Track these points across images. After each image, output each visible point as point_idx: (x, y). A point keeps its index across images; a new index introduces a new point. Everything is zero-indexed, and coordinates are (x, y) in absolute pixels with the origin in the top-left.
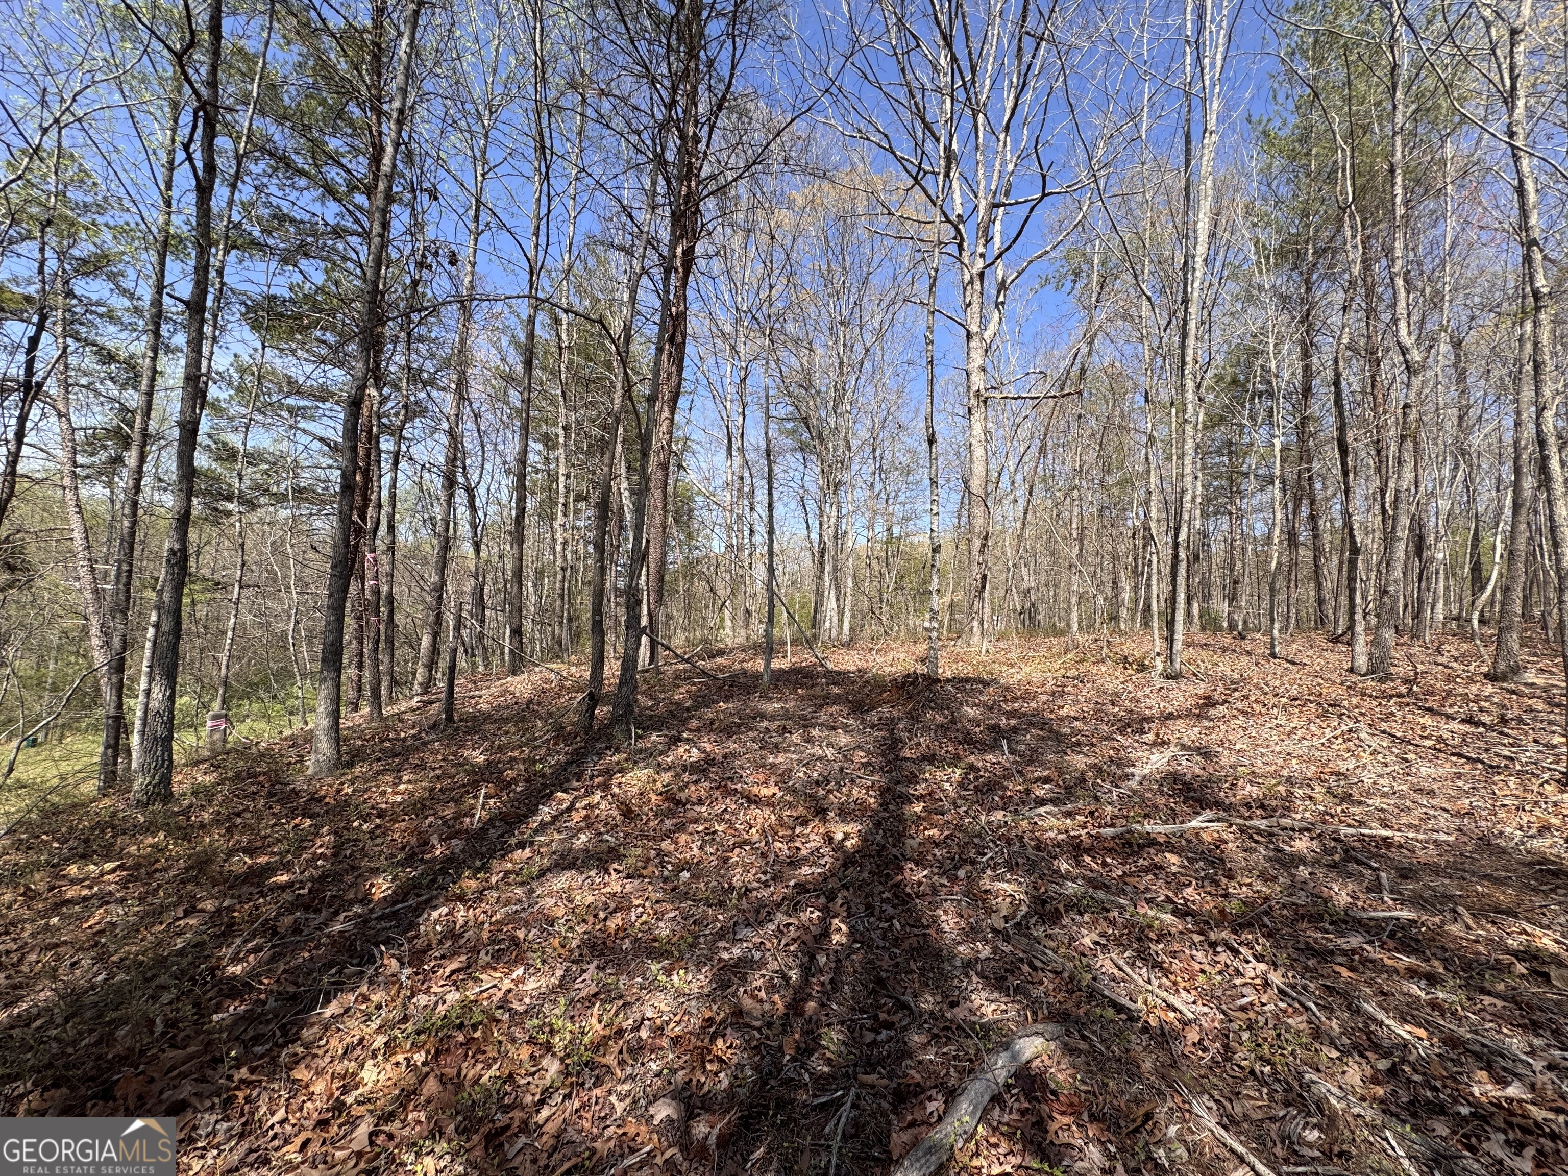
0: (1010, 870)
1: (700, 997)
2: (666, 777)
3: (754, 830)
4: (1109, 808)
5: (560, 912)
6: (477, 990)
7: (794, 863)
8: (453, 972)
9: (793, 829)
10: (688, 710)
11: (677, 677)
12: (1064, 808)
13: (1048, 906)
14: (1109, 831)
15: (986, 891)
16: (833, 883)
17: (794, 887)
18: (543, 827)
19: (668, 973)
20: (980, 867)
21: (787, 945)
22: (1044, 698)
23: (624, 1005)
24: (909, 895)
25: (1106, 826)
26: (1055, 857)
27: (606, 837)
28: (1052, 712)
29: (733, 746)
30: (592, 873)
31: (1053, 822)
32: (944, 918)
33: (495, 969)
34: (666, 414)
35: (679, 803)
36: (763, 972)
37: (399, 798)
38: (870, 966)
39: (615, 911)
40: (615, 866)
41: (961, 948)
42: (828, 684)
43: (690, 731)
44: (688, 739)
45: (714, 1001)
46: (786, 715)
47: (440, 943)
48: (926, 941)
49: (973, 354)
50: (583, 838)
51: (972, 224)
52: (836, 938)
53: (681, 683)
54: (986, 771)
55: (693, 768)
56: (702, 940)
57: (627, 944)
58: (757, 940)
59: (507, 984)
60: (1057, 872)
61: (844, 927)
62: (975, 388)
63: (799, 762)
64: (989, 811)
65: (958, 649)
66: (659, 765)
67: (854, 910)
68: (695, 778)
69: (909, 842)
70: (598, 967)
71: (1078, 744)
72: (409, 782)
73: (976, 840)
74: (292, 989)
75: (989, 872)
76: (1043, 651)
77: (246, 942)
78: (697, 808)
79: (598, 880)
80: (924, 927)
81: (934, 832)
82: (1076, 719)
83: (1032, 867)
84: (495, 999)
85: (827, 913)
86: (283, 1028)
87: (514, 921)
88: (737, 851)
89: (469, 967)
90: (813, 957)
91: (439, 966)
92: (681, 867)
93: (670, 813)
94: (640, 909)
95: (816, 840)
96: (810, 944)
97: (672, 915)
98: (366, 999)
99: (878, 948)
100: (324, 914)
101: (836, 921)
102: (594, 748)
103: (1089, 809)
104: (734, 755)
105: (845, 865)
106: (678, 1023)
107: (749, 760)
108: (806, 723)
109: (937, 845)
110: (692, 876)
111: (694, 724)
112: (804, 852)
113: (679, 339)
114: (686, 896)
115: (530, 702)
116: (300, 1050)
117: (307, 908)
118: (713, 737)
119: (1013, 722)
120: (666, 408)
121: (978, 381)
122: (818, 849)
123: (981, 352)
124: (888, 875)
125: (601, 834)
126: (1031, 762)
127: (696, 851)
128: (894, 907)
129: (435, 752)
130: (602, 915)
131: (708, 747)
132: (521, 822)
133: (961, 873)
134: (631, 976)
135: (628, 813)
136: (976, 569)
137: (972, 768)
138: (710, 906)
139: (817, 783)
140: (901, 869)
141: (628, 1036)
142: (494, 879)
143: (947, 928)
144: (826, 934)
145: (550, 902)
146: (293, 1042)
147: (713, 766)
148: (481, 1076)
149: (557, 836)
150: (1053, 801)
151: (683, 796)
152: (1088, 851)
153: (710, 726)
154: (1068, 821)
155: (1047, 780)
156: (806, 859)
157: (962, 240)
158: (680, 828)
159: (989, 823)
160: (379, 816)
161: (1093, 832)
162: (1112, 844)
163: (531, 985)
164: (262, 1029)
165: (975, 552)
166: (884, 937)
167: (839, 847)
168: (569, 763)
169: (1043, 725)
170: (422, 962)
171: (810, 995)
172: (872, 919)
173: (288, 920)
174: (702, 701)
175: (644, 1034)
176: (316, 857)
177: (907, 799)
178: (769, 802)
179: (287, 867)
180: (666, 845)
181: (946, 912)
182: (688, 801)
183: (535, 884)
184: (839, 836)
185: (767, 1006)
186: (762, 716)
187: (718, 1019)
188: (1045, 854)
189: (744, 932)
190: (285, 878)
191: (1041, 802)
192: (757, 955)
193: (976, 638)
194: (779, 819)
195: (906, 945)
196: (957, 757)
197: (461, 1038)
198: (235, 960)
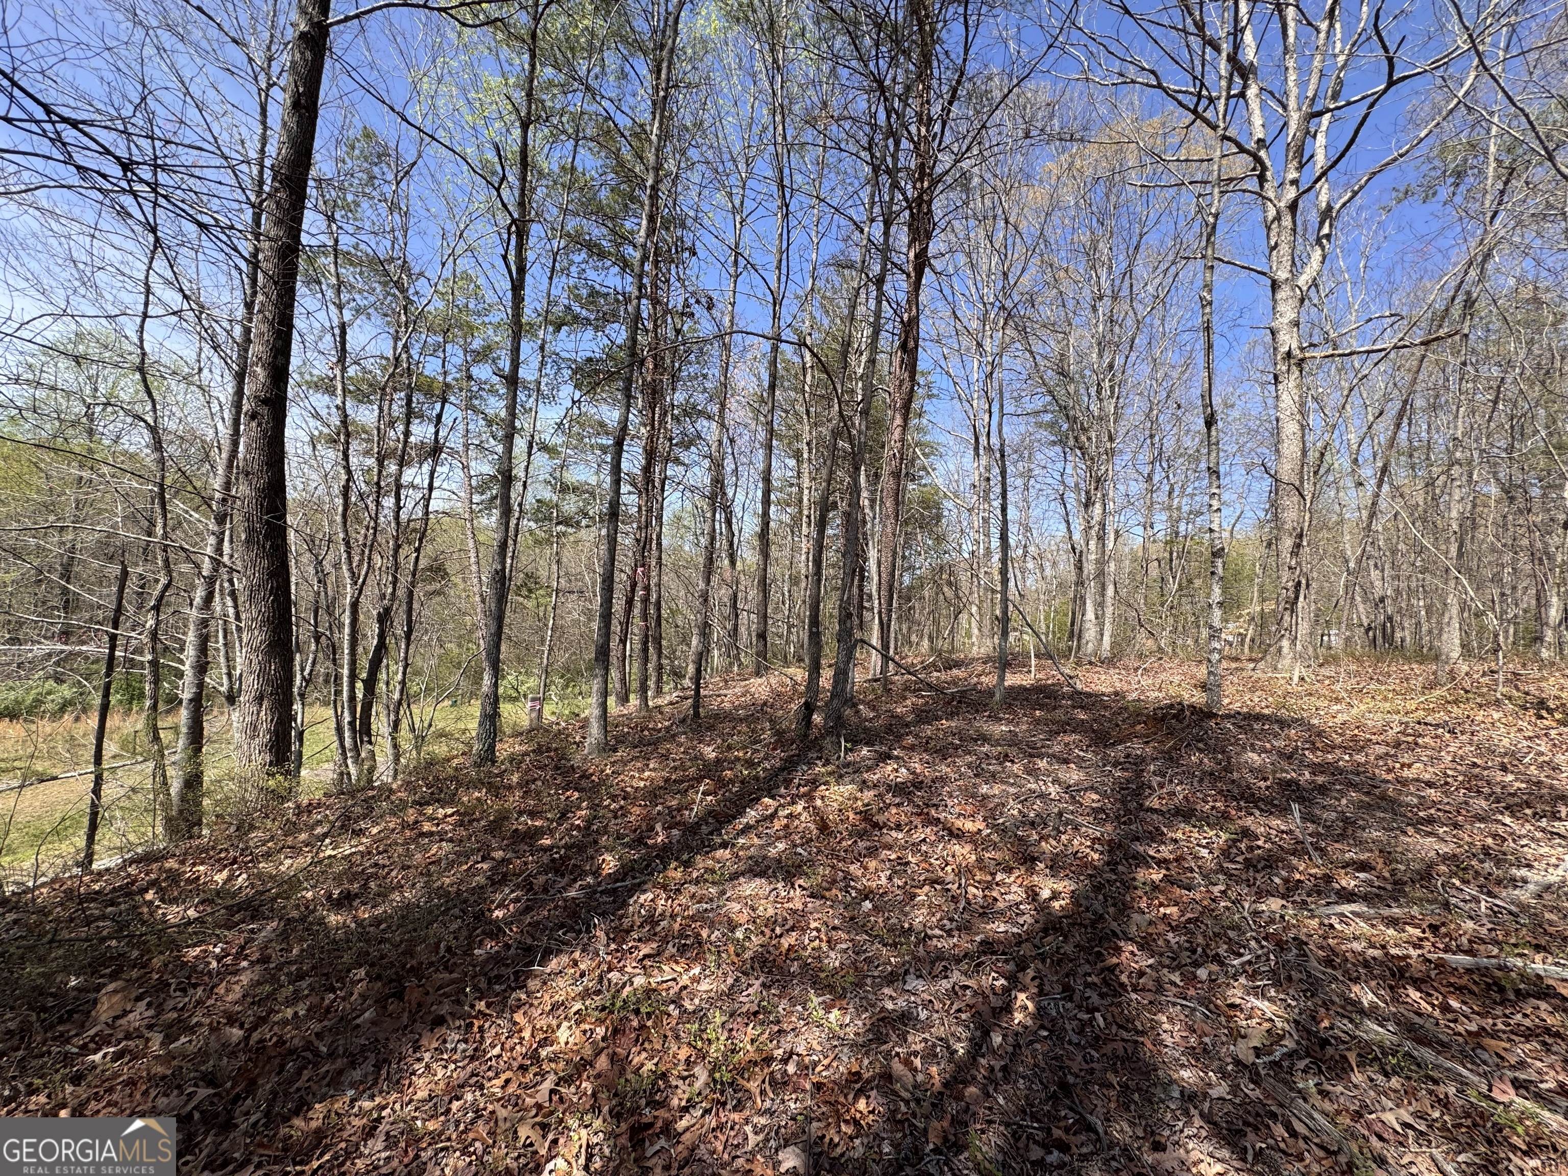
0: (1277, 984)
1: (853, 1045)
2: (869, 795)
3: (949, 869)
4: (1470, 924)
5: (743, 918)
6: (659, 979)
7: (987, 912)
8: (646, 956)
9: (993, 875)
10: (907, 725)
11: (907, 688)
12: (1386, 912)
13: (1330, 1050)
14: (1463, 959)
15: (1233, 1006)
16: (1026, 950)
17: (982, 943)
18: (747, 829)
19: (828, 1009)
20: (1232, 971)
21: (959, 1010)
22: (1381, 750)
23: (779, 1031)
24: (1123, 985)
25: (1460, 950)
26: (1356, 980)
27: (799, 850)
28: (1389, 771)
29: (944, 769)
30: (780, 885)
31: (1363, 927)
32: (1166, 1026)
33: (677, 963)
34: (898, 421)
35: (876, 825)
36: (927, 1036)
37: (642, 784)
38: (1058, 1064)
39: (792, 929)
40: (801, 882)
41: (1185, 1074)
42: (1074, 707)
43: (903, 748)
44: (897, 758)
45: (867, 1054)
46: (1013, 741)
47: (641, 926)
48: (1135, 1051)
49: (1281, 307)
50: (781, 846)
51: (1279, 147)
52: (1018, 1017)
53: (907, 694)
54: (1268, 839)
55: (899, 789)
56: (869, 981)
57: (795, 967)
58: (926, 996)
59: (685, 980)
60: (1356, 1004)
61: (1030, 1005)
62: (1284, 349)
63: (1016, 797)
64: (1261, 895)
65: (1259, 674)
66: (864, 782)
67: (1047, 988)
68: (897, 800)
69: (1136, 917)
70: (763, 985)
71: (1430, 821)
72: (654, 770)
73: (1231, 934)
74: (529, 941)
75: (1242, 980)
76: (1393, 683)
77: (512, 891)
78: (894, 834)
79: (783, 894)
80: (1138, 1032)
81: (1172, 910)
82: (1430, 784)
83: (1312, 987)
84: (672, 992)
85: (1014, 982)
86: (516, 973)
87: (703, 919)
88: (926, 888)
89: (658, 954)
90: (986, 1034)
91: (636, 947)
92: (866, 894)
93: (862, 835)
94: (815, 933)
95: (1017, 894)
96: (985, 1017)
97: (844, 946)
98: (575, 963)
99: (1070, 1042)
100: (566, 879)
101: (1022, 996)
102: (806, 756)
103: (1430, 920)
104: (944, 780)
105: (1045, 931)
106: (827, 1067)
107: (960, 789)
108: (1033, 752)
109: (1173, 929)
110: (875, 907)
111: (910, 740)
112: (1001, 905)
113: (911, 344)
114: (863, 929)
115: (765, 704)
116: (523, 996)
117: (557, 871)
118: (926, 757)
119: (1320, 779)
120: (898, 416)
121: (1288, 341)
122: (1017, 904)
123: (1294, 303)
124: (1099, 954)
125: (795, 846)
126: (1341, 837)
127: (884, 881)
128: (1102, 996)
129: (680, 745)
130: (778, 931)
131: (918, 768)
132: (729, 822)
133: (1202, 973)
134: (793, 1001)
135: (823, 827)
136: (1285, 575)
137: (1246, 833)
138: (885, 945)
139: (1033, 824)
140: (1118, 950)
141: (776, 1067)
142: (695, 875)
143: (1169, 1041)
144: (1007, 1008)
145: (736, 907)
146: (521, 988)
147: (919, 790)
148: (642, 1065)
149: (756, 841)
150: (1366, 898)
151: (880, 818)
152: (1417, 983)
153: (925, 746)
154: (1391, 932)
155: (1363, 866)
156: (1002, 913)
157: (1264, 168)
158: (872, 852)
159: (1256, 913)
160: (624, 799)
161: (1433, 957)
162: (1464, 981)
163: (704, 986)
164: (504, 971)
165: (1286, 555)
166: (1081, 1032)
167: (1042, 908)
168: (782, 769)
169: (1371, 786)
170: (624, 941)
171: (974, 1078)
172: (1069, 1005)
173: (542, 879)
174: (923, 716)
175: (791, 1068)
176: (573, 827)
177: (1142, 861)
178: (973, 839)
179: (551, 832)
180: (854, 869)
181: (1170, 1020)
182: (885, 825)
183: (728, 886)
184: (1045, 894)
185: (920, 1077)
186: (985, 739)
187: (866, 1076)
188: (1338, 974)
189: (913, 983)
190: (548, 842)
191: (1348, 896)
192: (923, 1015)
193: (1286, 662)
194: (980, 860)
195: (1108, 1049)
196: (1225, 816)
197: (635, 1023)
198: (500, 906)
